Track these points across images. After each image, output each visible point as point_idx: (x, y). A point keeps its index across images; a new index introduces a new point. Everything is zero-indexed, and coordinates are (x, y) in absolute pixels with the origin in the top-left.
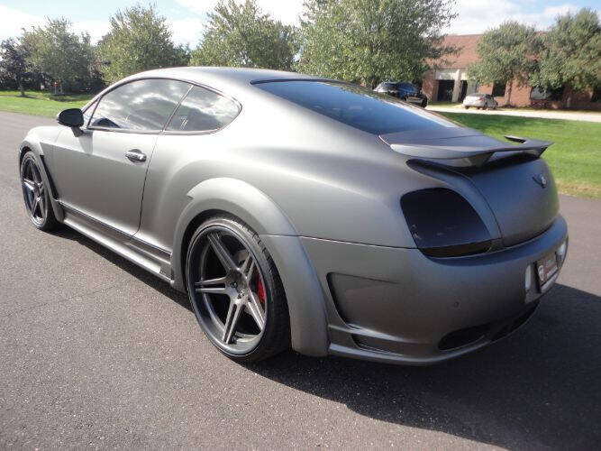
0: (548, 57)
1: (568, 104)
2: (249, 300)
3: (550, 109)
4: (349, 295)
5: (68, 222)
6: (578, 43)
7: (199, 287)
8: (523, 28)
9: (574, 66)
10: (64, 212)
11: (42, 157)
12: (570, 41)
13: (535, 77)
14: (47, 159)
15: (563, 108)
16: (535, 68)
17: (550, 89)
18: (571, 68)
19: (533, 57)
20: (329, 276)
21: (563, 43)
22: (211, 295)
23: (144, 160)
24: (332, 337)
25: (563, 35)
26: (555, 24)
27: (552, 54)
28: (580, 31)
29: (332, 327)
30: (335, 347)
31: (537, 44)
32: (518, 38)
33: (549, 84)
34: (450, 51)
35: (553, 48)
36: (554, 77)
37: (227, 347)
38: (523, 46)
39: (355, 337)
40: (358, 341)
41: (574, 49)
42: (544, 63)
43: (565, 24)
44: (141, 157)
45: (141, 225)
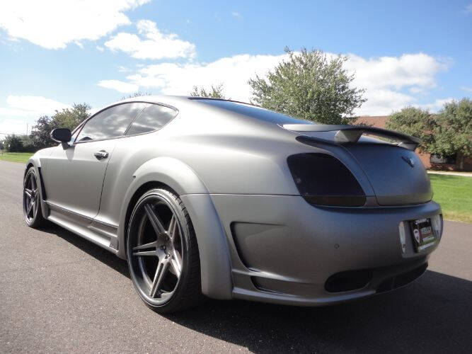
0: (441, 132)
1: (461, 167)
2: (173, 258)
3: (448, 170)
5: (52, 218)
6: (463, 122)
7: (137, 251)
8: (419, 111)
9: (461, 139)
10: (49, 209)
11: (39, 168)
12: (457, 121)
13: (432, 146)
14: (42, 170)
15: (456, 170)
16: (432, 140)
17: (445, 156)
18: (460, 139)
19: (429, 132)
21: (451, 122)
22: (144, 257)
23: (106, 157)
24: (235, 281)
25: (451, 117)
26: (444, 109)
27: (443, 130)
28: (463, 113)
29: (234, 270)
31: (432, 123)
32: (416, 118)
33: (443, 151)
35: (444, 126)
36: (447, 147)
37: (152, 300)
38: (420, 124)
39: (253, 278)
40: (256, 283)
41: (461, 126)
42: (438, 136)
43: (451, 109)
44: (104, 154)
45: (100, 209)
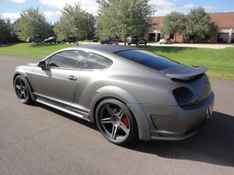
0: (188, 24)
1: (196, 41)
2: (121, 124)
3: (190, 43)
4: (158, 121)
5: (37, 100)
6: (198, 19)
7: (101, 121)
8: (179, 13)
10: (36, 97)
11: (26, 77)
12: (196, 18)
13: (184, 32)
15: (194, 43)
16: (184, 28)
17: (190, 36)
18: (197, 28)
19: (183, 25)
20: (151, 116)
21: (193, 19)
22: (105, 124)
23: (76, 79)
25: (193, 16)
26: (190, 12)
27: (189, 23)
28: (198, 14)
29: (152, 131)
30: (153, 137)
31: (184, 20)
32: (177, 17)
33: (189, 34)
34: (155, 24)
35: (190, 21)
36: (191, 32)
37: (113, 141)
38: (179, 20)
40: (160, 135)
41: (197, 21)
42: (187, 26)
43: (193, 12)
45: (74, 101)
